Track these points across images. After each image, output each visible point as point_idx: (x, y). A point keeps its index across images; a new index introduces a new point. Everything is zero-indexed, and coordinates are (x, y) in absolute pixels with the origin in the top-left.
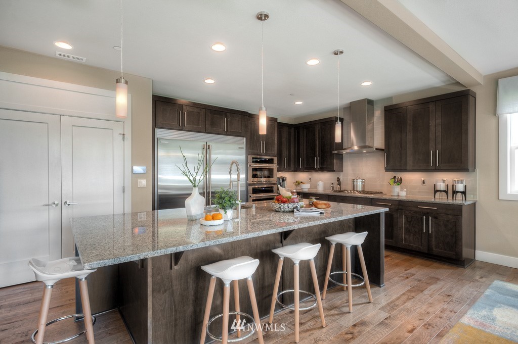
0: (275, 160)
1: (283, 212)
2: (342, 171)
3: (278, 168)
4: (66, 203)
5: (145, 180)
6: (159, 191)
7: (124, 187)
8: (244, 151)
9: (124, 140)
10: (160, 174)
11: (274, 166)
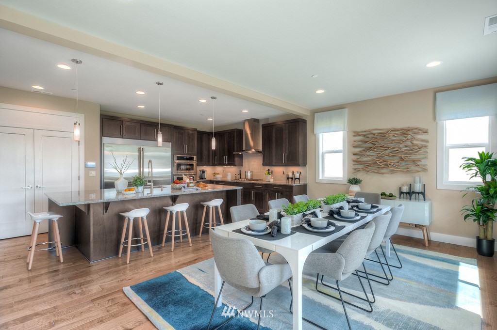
0: (195, 157)
1: (177, 189)
2: (242, 166)
3: (197, 163)
4: (37, 187)
5: (95, 172)
6: (105, 180)
7: (79, 176)
8: (170, 149)
9: (79, 145)
10: (106, 168)
11: (194, 162)
